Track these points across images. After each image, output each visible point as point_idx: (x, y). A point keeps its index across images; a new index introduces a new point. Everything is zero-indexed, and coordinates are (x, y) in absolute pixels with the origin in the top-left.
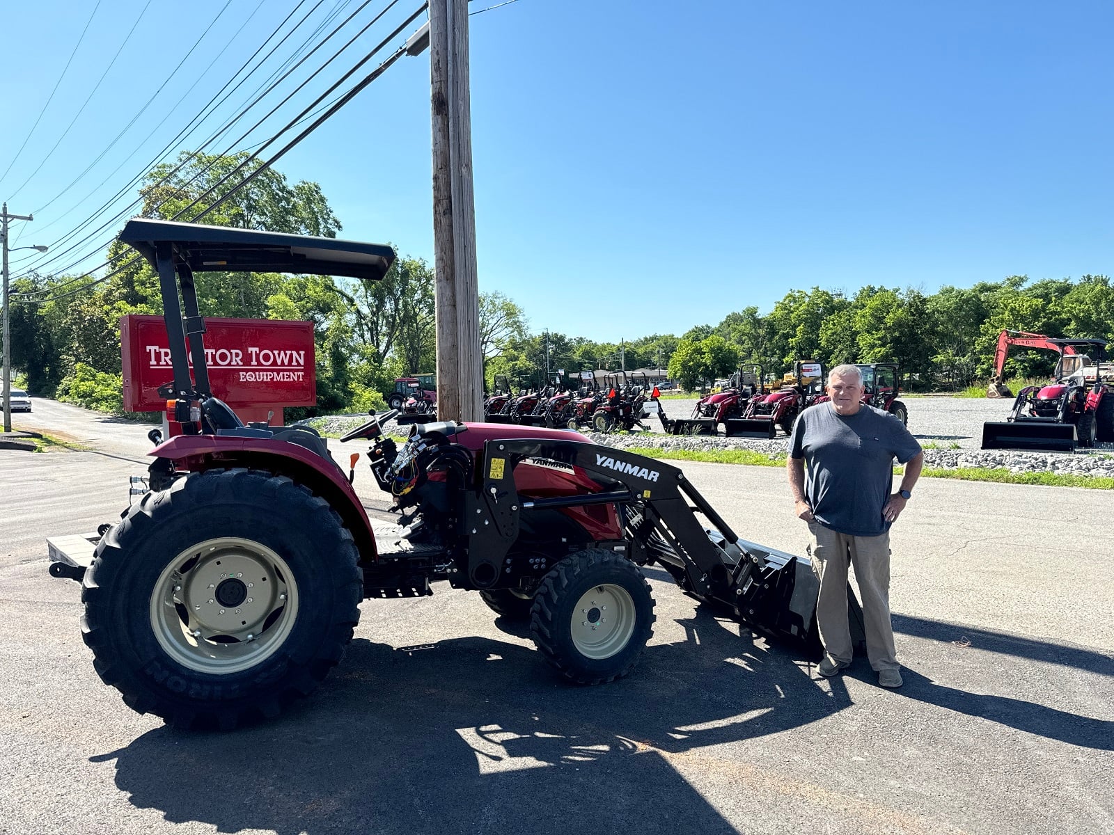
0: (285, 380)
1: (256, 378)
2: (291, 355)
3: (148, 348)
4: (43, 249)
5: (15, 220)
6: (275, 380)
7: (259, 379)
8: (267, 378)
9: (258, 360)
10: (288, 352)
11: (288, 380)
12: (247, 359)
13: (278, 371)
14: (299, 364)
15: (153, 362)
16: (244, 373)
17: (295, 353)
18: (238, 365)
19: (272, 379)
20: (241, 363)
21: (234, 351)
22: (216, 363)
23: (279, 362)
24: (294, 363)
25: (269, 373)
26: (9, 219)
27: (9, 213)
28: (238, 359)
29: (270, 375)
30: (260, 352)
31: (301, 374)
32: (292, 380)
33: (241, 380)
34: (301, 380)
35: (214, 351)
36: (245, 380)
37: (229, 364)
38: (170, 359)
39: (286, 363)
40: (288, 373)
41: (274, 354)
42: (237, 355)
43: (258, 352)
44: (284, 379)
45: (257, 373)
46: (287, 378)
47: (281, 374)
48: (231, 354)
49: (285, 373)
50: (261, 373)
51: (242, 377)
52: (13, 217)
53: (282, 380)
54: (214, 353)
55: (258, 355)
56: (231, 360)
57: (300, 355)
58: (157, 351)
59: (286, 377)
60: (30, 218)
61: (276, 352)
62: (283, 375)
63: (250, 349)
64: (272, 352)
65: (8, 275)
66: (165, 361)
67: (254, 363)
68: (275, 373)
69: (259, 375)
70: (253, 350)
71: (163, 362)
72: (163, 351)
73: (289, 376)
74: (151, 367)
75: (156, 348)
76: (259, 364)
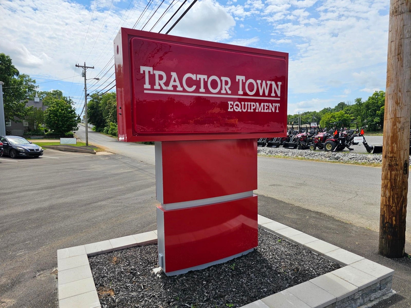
0: (265, 111)
1: (241, 108)
2: (271, 85)
3: (142, 68)
4: (98, 79)
5: (88, 68)
6: (257, 111)
7: (244, 109)
8: (251, 109)
9: (244, 89)
10: (269, 82)
11: (267, 111)
12: (234, 87)
13: (260, 102)
14: (276, 96)
15: (147, 86)
16: (232, 103)
17: (273, 83)
18: (227, 94)
19: (255, 110)
20: (229, 92)
21: (224, 79)
22: (207, 91)
23: (261, 93)
24: (273, 94)
25: (252, 103)
26: (86, 68)
27: (86, 66)
28: (227, 87)
29: (254, 106)
30: (246, 80)
31: (278, 105)
32: (270, 111)
33: (229, 110)
34: (277, 111)
35: (205, 77)
36: (232, 110)
37: (219, 93)
38: (164, 83)
39: (267, 94)
40: (267, 104)
41: (257, 84)
42: (226, 83)
43: (244, 81)
44: (264, 109)
45: (243, 103)
46: (267, 109)
47: (262, 104)
48: (221, 81)
49: (265, 104)
50: (246, 103)
51: (230, 106)
52: (88, 67)
53: (262, 111)
54: (206, 80)
55: (244, 84)
56: (221, 89)
57: (277, 86)
58: (152, 73)
59: (266, 107)
60: (93, 68)
61: (259, 82)
62: (264, 105)
63: (238, 77)
64: (256, 82)
65: (86, 89)
66: (160, 85)
67: (241, 92)
68: (257, 104)
69: (245, 105)
70: (240, 78)
71: (157, 87)
72: (157, 73)
73: (269, 107)
74: (145, 92)
75: (151, 69)
76: (245, 94)
